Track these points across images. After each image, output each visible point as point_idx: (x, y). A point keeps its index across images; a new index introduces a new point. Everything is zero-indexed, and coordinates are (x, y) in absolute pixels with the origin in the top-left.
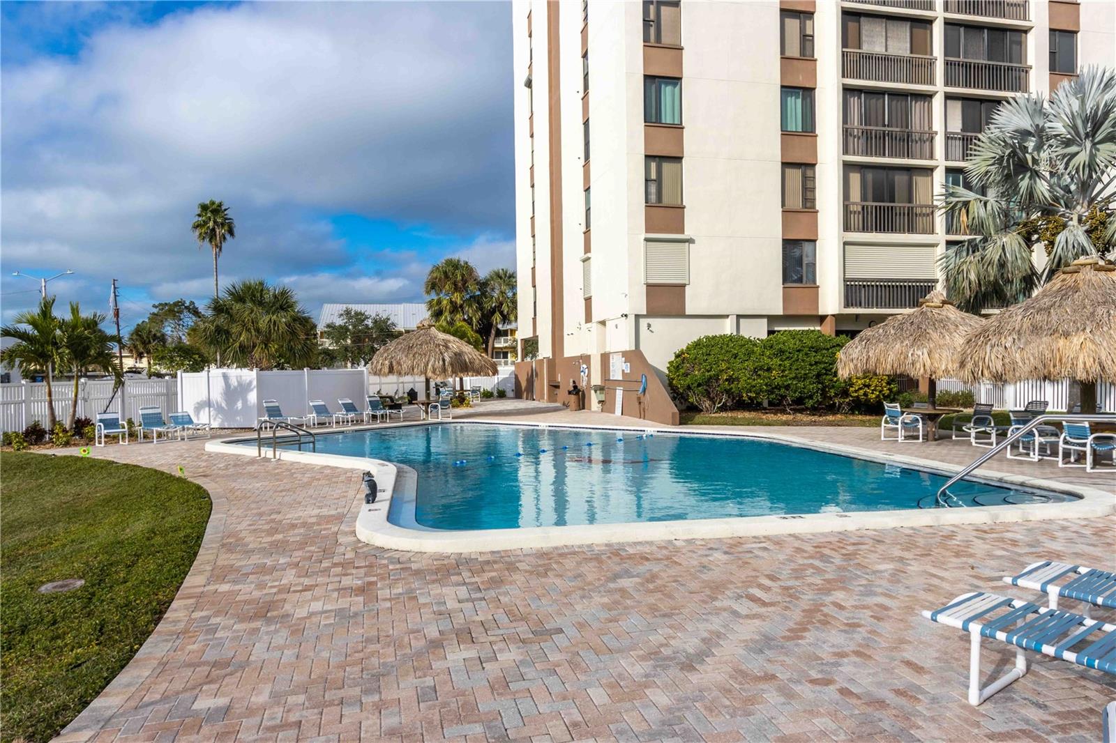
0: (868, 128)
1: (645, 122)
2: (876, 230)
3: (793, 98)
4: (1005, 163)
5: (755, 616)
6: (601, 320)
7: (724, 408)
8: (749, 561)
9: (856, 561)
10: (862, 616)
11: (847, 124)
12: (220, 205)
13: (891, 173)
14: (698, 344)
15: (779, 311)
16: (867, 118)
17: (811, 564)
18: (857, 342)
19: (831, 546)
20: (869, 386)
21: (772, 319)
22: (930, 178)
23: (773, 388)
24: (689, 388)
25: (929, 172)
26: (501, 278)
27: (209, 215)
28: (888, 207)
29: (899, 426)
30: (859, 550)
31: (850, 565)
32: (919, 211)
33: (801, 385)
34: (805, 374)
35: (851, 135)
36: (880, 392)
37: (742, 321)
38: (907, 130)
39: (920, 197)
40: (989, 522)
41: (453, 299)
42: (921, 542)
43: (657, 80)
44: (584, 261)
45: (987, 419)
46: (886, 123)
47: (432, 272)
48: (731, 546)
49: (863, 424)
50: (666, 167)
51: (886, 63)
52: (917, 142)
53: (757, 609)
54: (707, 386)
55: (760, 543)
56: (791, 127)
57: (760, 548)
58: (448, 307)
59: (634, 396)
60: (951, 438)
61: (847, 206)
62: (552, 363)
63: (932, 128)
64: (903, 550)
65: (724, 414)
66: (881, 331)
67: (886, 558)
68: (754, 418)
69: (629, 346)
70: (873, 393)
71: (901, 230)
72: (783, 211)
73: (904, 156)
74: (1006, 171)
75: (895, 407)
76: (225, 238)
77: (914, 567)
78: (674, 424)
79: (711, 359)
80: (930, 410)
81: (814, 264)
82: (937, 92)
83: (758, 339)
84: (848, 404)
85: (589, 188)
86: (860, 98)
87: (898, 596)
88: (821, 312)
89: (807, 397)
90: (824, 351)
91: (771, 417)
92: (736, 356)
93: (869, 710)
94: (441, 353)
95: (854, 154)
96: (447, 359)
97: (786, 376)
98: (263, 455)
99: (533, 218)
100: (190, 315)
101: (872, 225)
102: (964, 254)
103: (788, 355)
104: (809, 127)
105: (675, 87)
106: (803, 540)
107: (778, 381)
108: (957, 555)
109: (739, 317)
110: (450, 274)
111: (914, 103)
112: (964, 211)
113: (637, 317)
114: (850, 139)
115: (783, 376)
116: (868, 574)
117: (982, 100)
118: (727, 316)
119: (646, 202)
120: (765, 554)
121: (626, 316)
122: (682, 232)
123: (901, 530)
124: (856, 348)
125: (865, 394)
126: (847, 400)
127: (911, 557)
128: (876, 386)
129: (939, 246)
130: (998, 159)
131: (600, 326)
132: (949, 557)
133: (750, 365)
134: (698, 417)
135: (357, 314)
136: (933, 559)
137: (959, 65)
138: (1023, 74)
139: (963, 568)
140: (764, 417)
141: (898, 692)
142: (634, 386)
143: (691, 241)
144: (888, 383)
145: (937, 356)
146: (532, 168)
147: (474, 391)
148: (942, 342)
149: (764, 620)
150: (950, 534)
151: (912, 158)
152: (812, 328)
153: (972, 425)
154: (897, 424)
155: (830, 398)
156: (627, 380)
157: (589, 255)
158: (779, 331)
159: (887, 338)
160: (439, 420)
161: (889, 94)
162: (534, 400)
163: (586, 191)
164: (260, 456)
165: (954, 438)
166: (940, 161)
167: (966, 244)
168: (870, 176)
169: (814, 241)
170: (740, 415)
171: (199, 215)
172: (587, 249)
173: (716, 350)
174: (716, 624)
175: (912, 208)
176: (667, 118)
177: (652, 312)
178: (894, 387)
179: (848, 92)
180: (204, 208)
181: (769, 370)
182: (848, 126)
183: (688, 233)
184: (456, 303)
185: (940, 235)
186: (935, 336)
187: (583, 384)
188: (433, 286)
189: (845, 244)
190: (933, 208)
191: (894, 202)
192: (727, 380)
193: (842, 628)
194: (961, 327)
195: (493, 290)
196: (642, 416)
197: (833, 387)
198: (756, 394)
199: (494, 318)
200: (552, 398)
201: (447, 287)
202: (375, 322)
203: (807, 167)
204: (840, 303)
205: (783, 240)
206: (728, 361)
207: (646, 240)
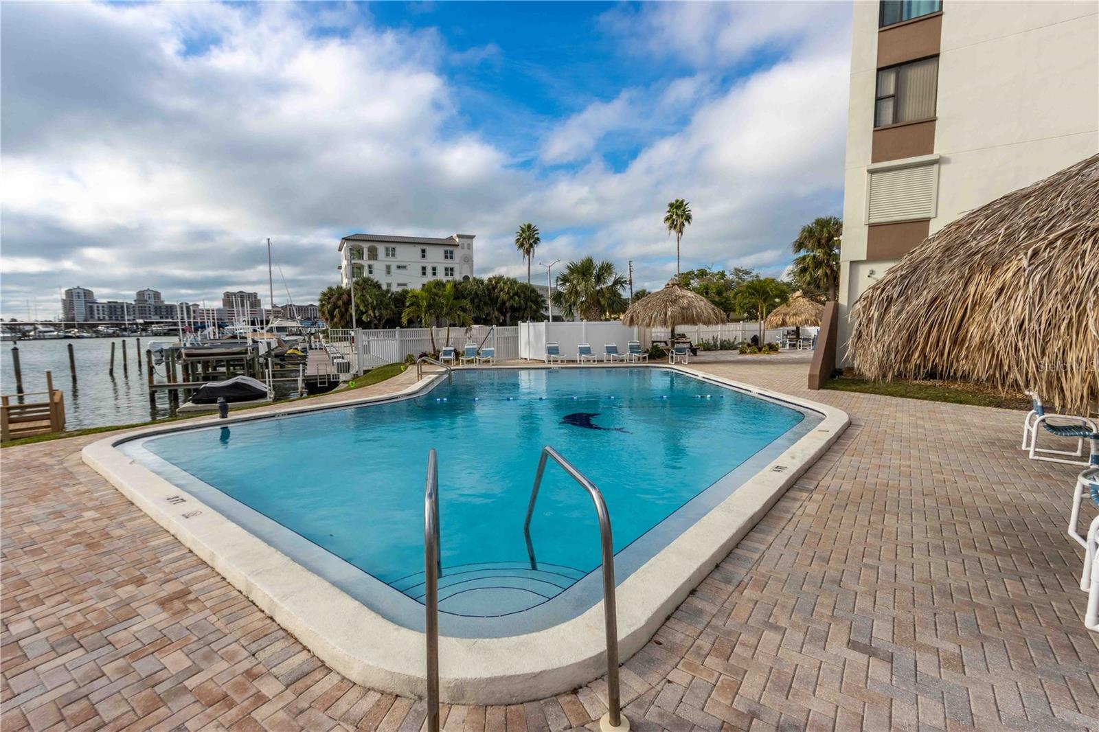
1: (880, 28)
41: (817, 256)
58: (810, 263)
78: (811, 388)
110: (816, 232)
113: (855, 263)
119: (876, 127)
122: (930, 152)
143: (942, 162)
176: (920, 10)
177: (875, 257)
183: (939, 152)
184: (819, 259)
188: (799, 245)
201: (810, 244)
207: (871, 172)
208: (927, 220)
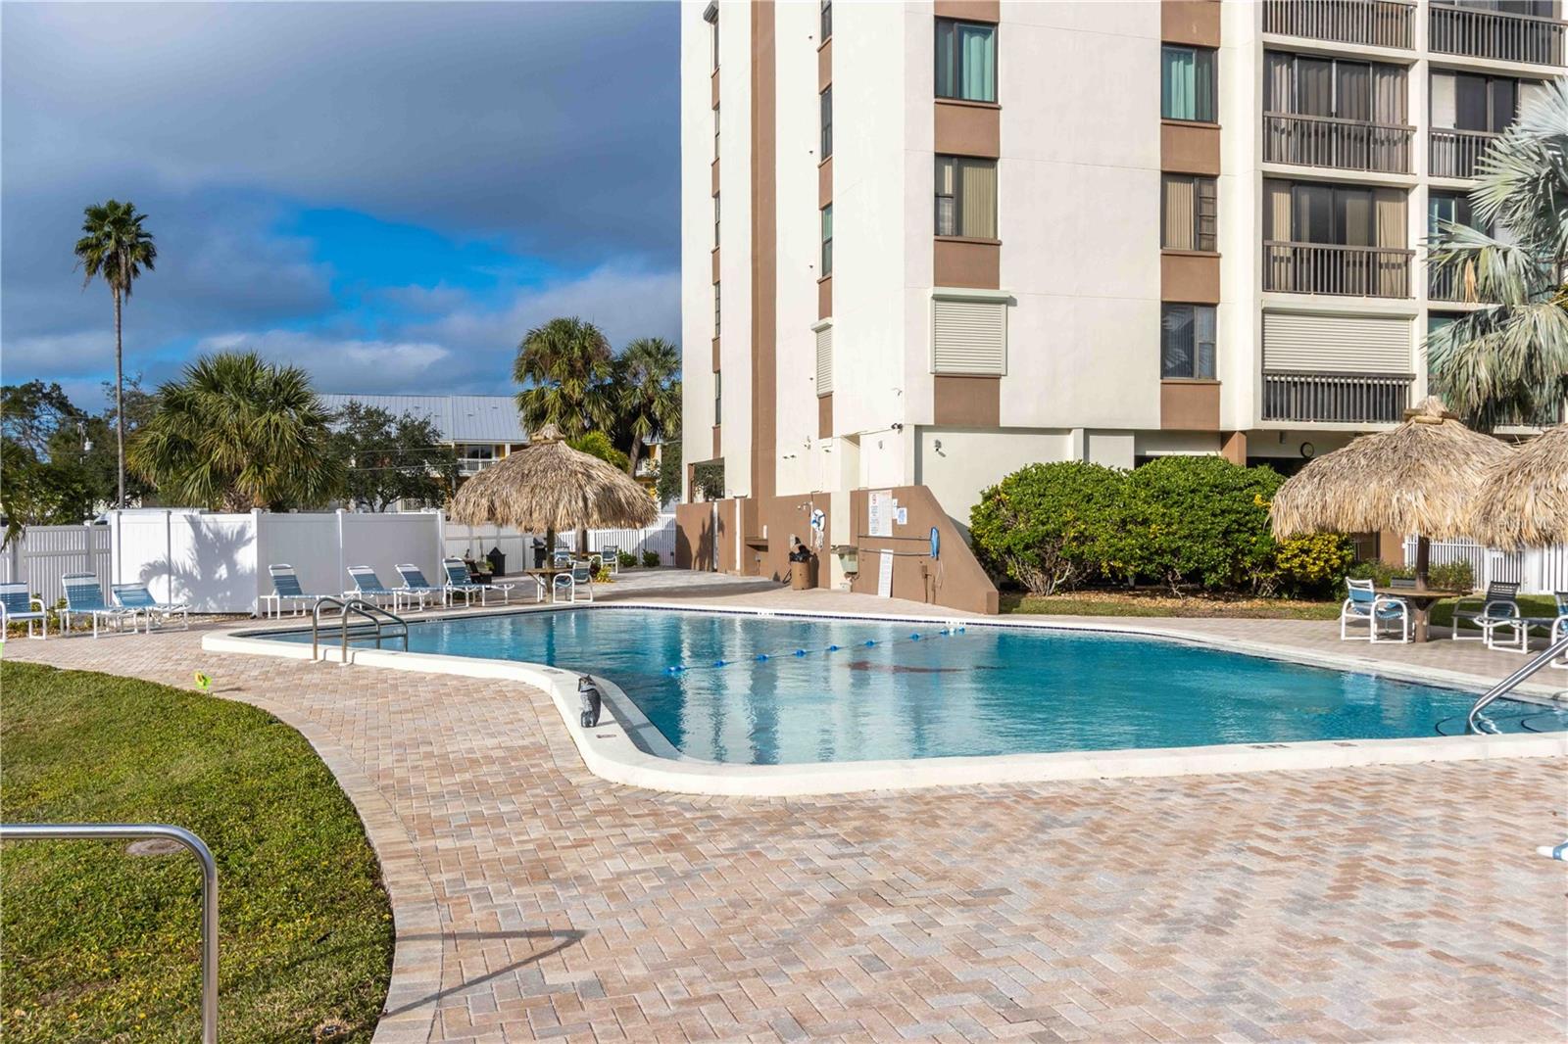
0: (1305, 117)
1: (936, 97)
2: (1316, 289)
3: (1182, 62)
4: (1540, 191)
5: (1273, 873)
6: (852, 432)
7: (1066, 588)
8: (1228, 806)
9: (1384, 806)
10: (1423, 871)
11: (1269, 110)
12: (129, 210)
13: (1340, 194)
14: (1022, 478)
15: (1155, 423)
16: (1301, 102)
17: (1321, 809)
18: (1304, 478)
19: (1339, 787)
20: (1307, 552)
21: (1142, 436)
22: (1403, 204)
23: (1151, 554)
24: (1009, 551)
25: (1402, 193)
26: (649, 354)
27: (106, 229)
28: (1335, 252)
29: (1372, 617)
30: (1383, 791)
31: (1379, 811)
32: (1384, 259)
33: (1198, 548)
34: (1206, 531)
35: (1276, 129)
36: (1326, 561)
37: (1092, 438)
38: (1368, 124)
39: (1386, 238)
40: (1559, 755)
41: (566, 392)
42: (1469, 781)
43: (956, 25)
44: (818, 331)
45: (1509, 605)
46: (1334, 110)
47: (528, 341)
48: (1192, 787)
49: (1299, 614)
50: (970, 173)
52: (1382, 143)
53: (1271, 865)
54: (1041, 550)
55: (1231, 782)
56: (1178, 112)
57: (1235, 789)
58: (558, 405)
59: (914, 565)
60: (1450, 637)
61: (1269, 248)
62: (750, 507)
63: (1407, 120)
64: (1446, 791)
65: (1066, 597)
66: (1344, 460)
67: (1426, 802)
68: (1119, 604)
69: (904, 478)
70: (1314, 564)
71: (1356, 292)
72: (1163, 254)
73: (1361, 166)
74: (1541, 204)
75: (1365, 586)
76: (136, 271)
77: (1470, 813)
78: (989, 612)
79: (1047, 502)
80: (1420, 590)
81: (1213, 345)
82: (1417, 61)
83: (1125, 471)
84: (1274, 581)
85: (830, 204)
86: (1290, 66)
87: (1463, 848)
88: (1224, 426)
89: (1207, 570)
90: (1235, 493)
91: (1145, 602)
92: (1089, 498)
93: (1479, 974)
94: (580, 486)
95: (1281, 161)
96: (591, 497)
97: (1174, 534)
98: (320, 657)
99: (716, 252)
100: (53, 411)
101: (1309, 282)
102: (1468, 335)
103: (1176, 497)
104: (1207, 113)
105: (985, 39)
106: (1293, 779)
107: (1161, 541)
108: (1527, 797)
109: (1088, 432)
110: (561, 347)
111: (1378, 77)
112: (1470, 265)
113: (919, 429)
114: (1275, 136)
115: (1168, 534)
116: (1407, 821)
117: (1487, 77)
118: (1069, 431)
119: (936, 234)
120: (1246, 797)
121: (900, 427)
122: (996, 286)
123: (1432, 765)
124: (1304, 487)
125: (1303, 566)
126: (1273, 575)
127: (1462, 801)
128: (1320, 552)
129: (1417, 319)
130: (1529, 183)
131: (847, 444)
132: (1515, 800)
133: (1115, 513)
134: (1026, 601)
135: (369, 413)
136: (1495, 803)
137: (1452, 17)
138: (1554, 35)
139: (1540, 814)
140: (1135, 602)
141: (1508, 954)
142: (916, 547)
143: (1009, 302)
144: (1340, 548)
145: (1438, 502)
146: (716, 164)
147: (606, 554)
148: (1445, 480)
149: (1290, 878)
150: (1506, 770)
151: (1376, 169)
152: (1213, 454)
153: (1486, 615)
154: (1367, 613)
155: (1244, 571)
156: (900, 536)
157: (828, 320)
158: (1158, 458)
159: (1355, 473)
160: (571, 603)
161: (1337, 62)
162: (716, 571)
163: (823, 209)
164: (316, 658)
165: (1455, 636)
166: (1419, 176)
167: (1471, 318)
168: (1305, 199)
169: (1214, 306)
170: (1094, 598)
171: (89, 229)
172: (825, 309)
173: (1055, 488)
174: (1225, 881)
175: (1374, 254)
176: (972, 91)
177: (943, 423)
178: (1348, 554)
179: (1272, 56)
180: (98, 216)
181: (1145, 522)
182: (1271, 114)
183: (1005, 289)
184: (571, 397)
185: (1419, 301)
186: (1434, 469)
187: (815, 544)
189: (1265, 312)
190: (1408, 255)
191: (1344, 243)
192: (1075, 538)
193: (1403, 885)
194: (1474, 457)
195: (635, 375)
196: (930, 598)
197: (1251, 552)
198: (1125, 563)
199: (636, 426)
200: (750, 567)
201: (556, 370)
202: (404, 428)
203: (1203, 181)
204: (1255, 412)
205: (1162, 302)
206: (1075, 507)
207: (935, 299)
208: (997, 378)
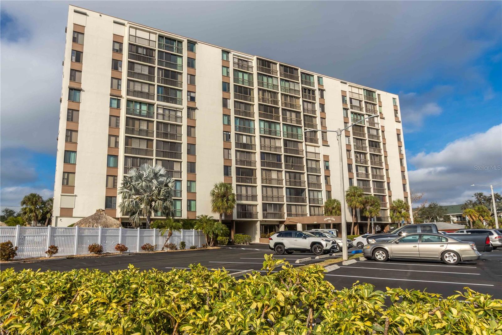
1: (64, 163)
3: (111, 158)
11: (125, 165)
16: (133, 164)
41: (31, 208)
43: (69, 151)
50: (70, 175)
51: (138, 151)
56: (110, 165)
72: (106, 188)
82: (154, 158)
86: (129, 159)
88: (117, 217)
104: (116, 166)
105: (75, 154)
110: (31, 199)
111: (147, 160)
113: (57, 217)
117: (168, 161)
119: (62, 185)
122: (73, 193)
137: (160, 151)
138: (180, 154)
143: (76, 196)
161: (139, 159)
169: (116, 197)
176: (72, 162)
177: (62, 216)
179: (126, 157)
188: (24, 203)
199: (47, 215)
203: (115, 177)
205: (106, 196)
207: (61, 195)
208: (73, 208)
